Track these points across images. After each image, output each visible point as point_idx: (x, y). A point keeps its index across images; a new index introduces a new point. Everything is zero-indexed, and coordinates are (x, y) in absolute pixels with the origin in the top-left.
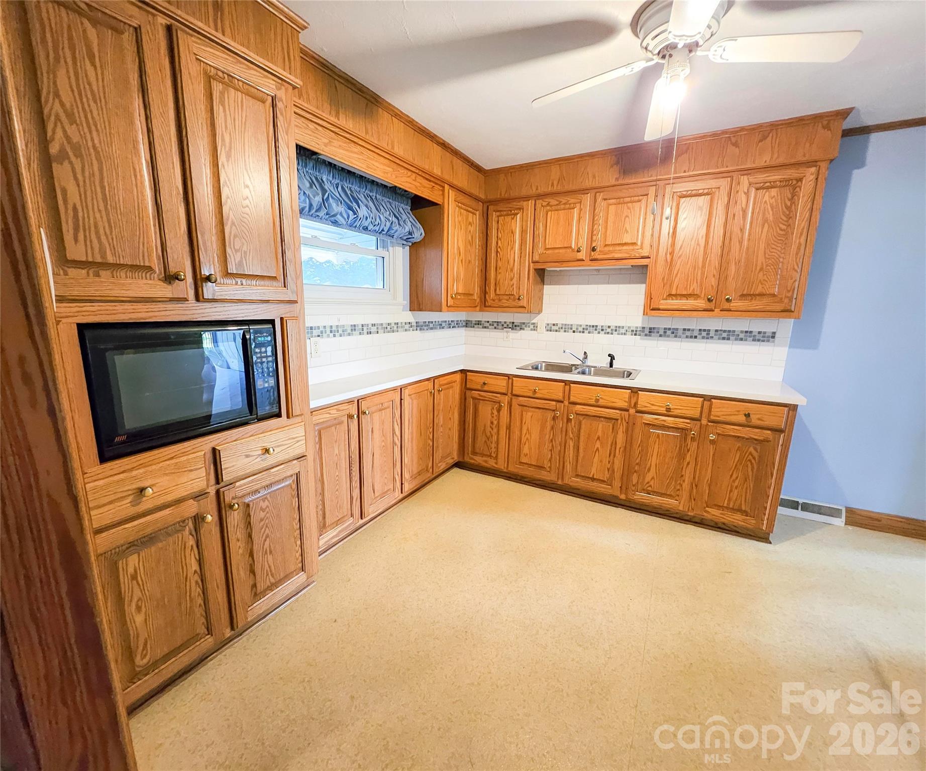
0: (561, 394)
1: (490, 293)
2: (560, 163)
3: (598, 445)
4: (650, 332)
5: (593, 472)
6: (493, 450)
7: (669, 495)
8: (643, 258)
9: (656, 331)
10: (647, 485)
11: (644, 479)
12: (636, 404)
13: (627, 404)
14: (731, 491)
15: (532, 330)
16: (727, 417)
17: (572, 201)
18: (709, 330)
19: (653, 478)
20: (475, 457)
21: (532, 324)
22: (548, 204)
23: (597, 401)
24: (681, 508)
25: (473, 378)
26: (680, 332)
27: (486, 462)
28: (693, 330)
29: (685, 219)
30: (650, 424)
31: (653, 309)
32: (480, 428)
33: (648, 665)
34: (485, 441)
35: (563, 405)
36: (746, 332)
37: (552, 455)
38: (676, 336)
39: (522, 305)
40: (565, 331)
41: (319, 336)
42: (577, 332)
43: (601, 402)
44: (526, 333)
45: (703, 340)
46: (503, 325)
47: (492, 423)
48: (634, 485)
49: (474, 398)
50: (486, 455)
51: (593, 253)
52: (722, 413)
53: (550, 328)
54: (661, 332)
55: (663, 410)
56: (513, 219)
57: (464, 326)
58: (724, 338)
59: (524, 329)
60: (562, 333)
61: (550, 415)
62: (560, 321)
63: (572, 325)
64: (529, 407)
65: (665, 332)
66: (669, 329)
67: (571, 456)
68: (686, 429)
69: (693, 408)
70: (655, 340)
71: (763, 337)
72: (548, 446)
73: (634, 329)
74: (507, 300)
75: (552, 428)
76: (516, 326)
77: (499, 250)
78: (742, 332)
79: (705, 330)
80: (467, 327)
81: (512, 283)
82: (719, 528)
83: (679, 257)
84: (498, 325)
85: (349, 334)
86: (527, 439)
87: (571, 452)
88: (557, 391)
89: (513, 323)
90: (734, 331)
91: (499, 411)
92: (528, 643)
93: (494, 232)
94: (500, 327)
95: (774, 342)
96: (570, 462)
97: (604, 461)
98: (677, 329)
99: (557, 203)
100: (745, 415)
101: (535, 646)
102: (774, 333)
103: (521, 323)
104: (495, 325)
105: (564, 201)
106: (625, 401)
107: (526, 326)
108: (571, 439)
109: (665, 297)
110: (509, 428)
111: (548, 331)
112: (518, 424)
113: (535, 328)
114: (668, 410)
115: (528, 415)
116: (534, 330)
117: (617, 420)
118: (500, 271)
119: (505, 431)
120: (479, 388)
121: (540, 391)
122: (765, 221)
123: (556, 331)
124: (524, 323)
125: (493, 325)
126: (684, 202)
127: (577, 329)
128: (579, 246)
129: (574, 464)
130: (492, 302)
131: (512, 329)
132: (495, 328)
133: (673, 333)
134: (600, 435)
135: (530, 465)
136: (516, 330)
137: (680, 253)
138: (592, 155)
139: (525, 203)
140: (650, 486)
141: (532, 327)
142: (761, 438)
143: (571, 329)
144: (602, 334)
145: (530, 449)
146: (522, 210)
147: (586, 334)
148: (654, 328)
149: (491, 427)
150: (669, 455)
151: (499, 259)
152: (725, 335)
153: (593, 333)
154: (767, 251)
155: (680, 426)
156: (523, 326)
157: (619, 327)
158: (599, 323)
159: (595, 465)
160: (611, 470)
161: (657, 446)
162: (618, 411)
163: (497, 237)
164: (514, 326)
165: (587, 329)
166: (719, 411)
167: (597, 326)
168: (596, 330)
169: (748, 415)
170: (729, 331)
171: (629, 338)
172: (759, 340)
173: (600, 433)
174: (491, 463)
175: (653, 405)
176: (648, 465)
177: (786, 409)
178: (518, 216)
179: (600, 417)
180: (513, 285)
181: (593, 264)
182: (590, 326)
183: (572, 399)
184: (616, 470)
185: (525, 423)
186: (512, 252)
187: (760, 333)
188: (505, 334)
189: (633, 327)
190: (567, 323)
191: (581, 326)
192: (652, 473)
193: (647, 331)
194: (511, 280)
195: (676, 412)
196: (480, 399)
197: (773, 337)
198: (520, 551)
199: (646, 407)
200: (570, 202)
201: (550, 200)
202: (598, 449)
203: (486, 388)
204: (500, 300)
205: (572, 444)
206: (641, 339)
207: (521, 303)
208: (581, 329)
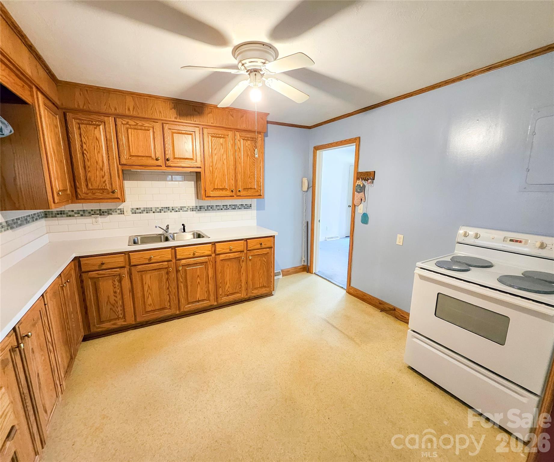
0: (170, 256)
1: (81, 187)
2: (133, 96)
3: (199, 280)
4: (200, 208)
5: (199, 296)
6: (120, 312)
7: (237, 292)
8: (197, 167)
9: (203, 207)
10: (227, 291)
11: (225, 289)
12: (215, 251)
13: (210, 252)
14: (260, 280)
15: (119, 214)
16: (254, 247)
17: (147, 125)
18: (227, 205)
19: (229, 287)
20: (101, 326)
21: (119, 209)
22: (127, 123)
23: (194, 254)
24: (242, 296)
25: (86, 262)
26: (215, 207)
27: (114, 324)
28: (220, 206)
29: (215, 149)
30: (223, 260)
31: (208, 197)
32: (103, 299)
33: (291, 374)
34: (111, 309)
35: (172, 262)
36: (241, 205)
37: (170, 297)
38: (213, 210)
39: (116, 196)
40: (147, 213)
42: (156, 212)
43: (197, 254)
44: (114, 217)
45: (225, 210)
46: (89, 213)
47: (115, 292)
48: (220, 295)
49: (92, 278)
50: (115, 319)
51: (167, 162)
52: (252, 246)
53: (135, 211)
54: (206, 208)
55: (228, 251)
56: (96, 128)
57: (42, 217)
58: (233, 209)
59: (111, 214)
60: (145, 214)
61: (163, 272)
62: (142, 206)
63: (151, 208)
64: (146, 271)
65: (208, 208)
66: (210, 206)
67: (183, 293)
68: (239, 257)
69: (240, 246)
70: (203, 213)
71: (248, 207)
72: (166, 292)
73: (192, 208)
74: (101, 194)
75: (167, 279)
76: (103, 212)
77: (85, 152)
78: (240, 205)
79: (225, 205)
80: (46, 217)
81: (103, 180)
82: (256, 298)
83: (216, 169)
84: (84, 213)
86: (149, 293)
87: (183, 291)
88: (168, 255)
89: (100, 210)
90: (237, 205)
91: (120, 281)
92: (248, 412)
93: (77, 136)
94: (87, 214)
95: (251, 208)
96: (183, 297)
97: (203, 289)
98: (213, 206)
99: (136, 124)
100: (260, 244)
101: (252, 410)
102: (251, 204)
103: (108, 209)
104: (81, 213)
105: (140, 124)
106: (210, 251)
107: (113, 212)
108: (182, 282)
109: (212, 190)
110: (132, 290)
111: (133, 213)
112: (139, 285)
113: (122, 212)
114: (231, 250)
115: (147, 278)
116: (121, 214)
117: (207, 262)
118: (89, 169)
119: (129, 294)
120: (97, 268)
121: (155, 258)
122: (248, 155)
123: (140, 213)
124: (111, 210)
125: (79, 213)
126: (214, 140)
127: (156, 210)
128: (157, 157)
129: (186, 297)
130: (84, 195)
131: (101, 215)
132: (82, 215)
133: (211, 208)
134: (199, 274)
135: (154, 311)
136: (104, 215)
137: (216, 167)
138: (157, 98)
139: (106, 119)
140: (228, 292)
141: (119, 211)
142: (266, 253)
143: (151, 210)
144: (173, 212)
145: (153, 300)
146: (103, 123)
147: (163, 213)
148: (202, 206)
149: (115, 296)
150: (234, 272)
151: (86, 161)
152: (233, 207)
153: (167, 212)
154: (250, 169)
155: (237, 256)
156: (110, 212)
157: (183, 207)
158: (170, 205)
159: (198, 292)
160: (208, 292)
161: (228, 270)
162: (206, 257)
163: (81, 141)
164: (101, 213)
165: (163, 210)
166: (252, 244)
167: (169, 208)
168: (169, 210)
169: (261, 244)
170: (235, 205)
171: (190, 213)
172: (246, 208)
173: (198, 273)
174: (120, 323)
175: (223, 249)
176: (226, 281)
177: (272, 238)
178: (101, 127)
179: (196, 264)
180: (105, 181)
181: (167, 169)
182: (164, 208)
183: (178, 257)
184: (210, 291)
185: (146, 283)
186: (100, 155)
187: (246, 205)
188: (94, 220)
189: (191, 206)
190: (148, 207)
191: (158, 208)
192: (228, 284)
193: (198, 208)
194: (103, 177)
195: (234, 250)
196: (99, 278)
197: (251, 206)
198: (193, 368)
199: (220, 251)
200: (145, 125)
201: (129, 121)
202: (199, 283)
203: (104, 267)
204: (94, 194)
205: (182, 285)
206: (196, 213)
207: (115, 195)
208: (158, 210)
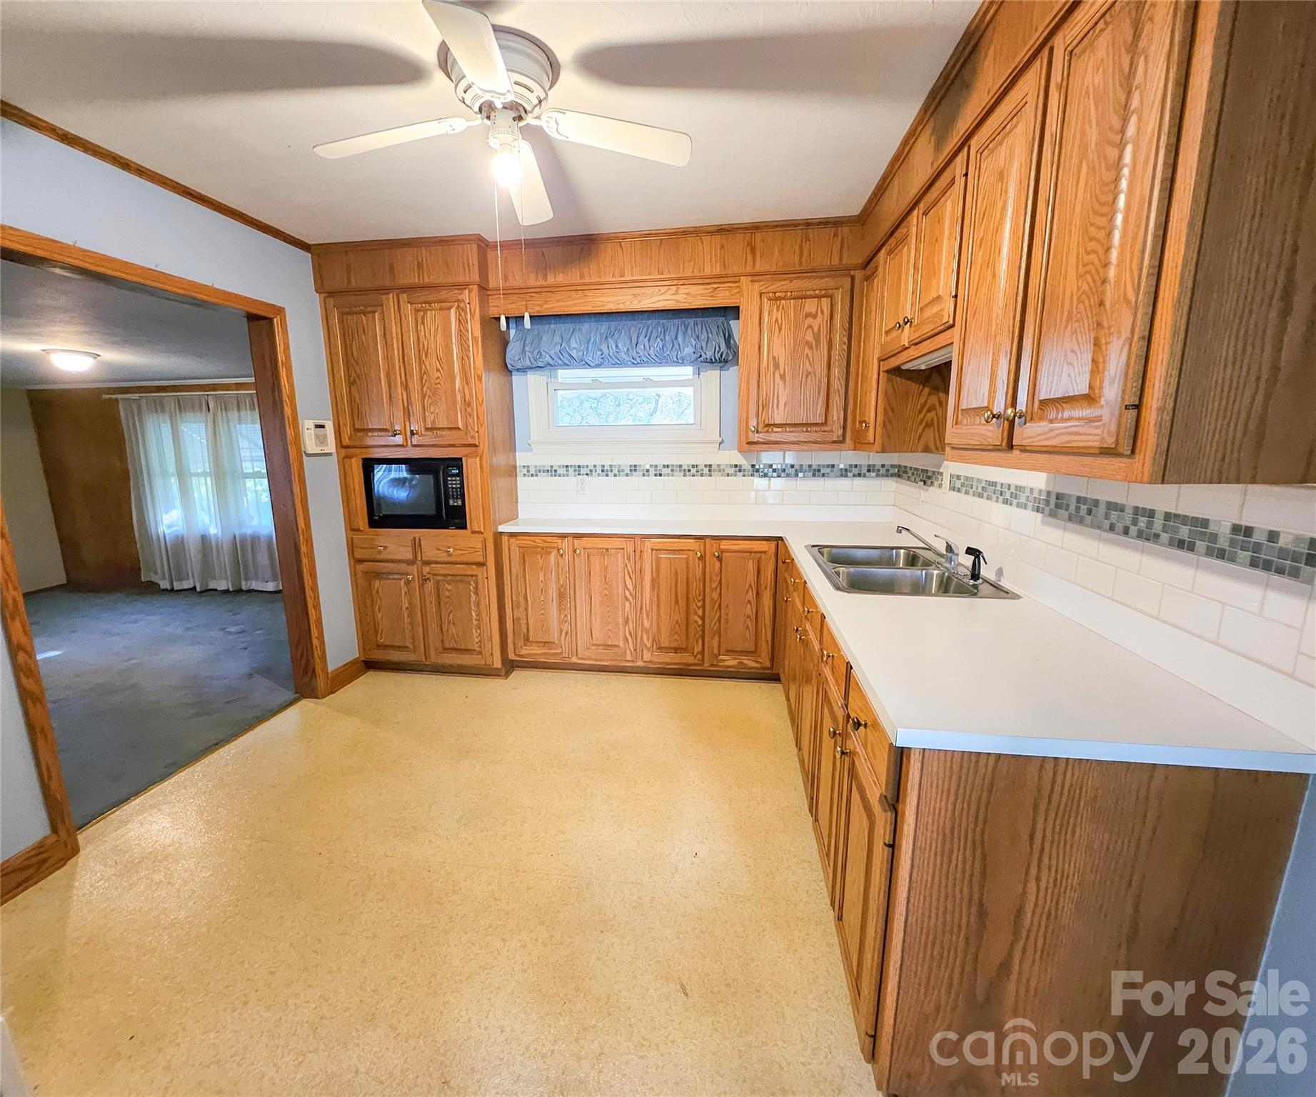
4: (1056, 505)
17: (904, 232)
18: (1153, 513)
40: (966, 492)
41: (587, 474)
42: (976, 494)
53: (954, 483)
58: (1182, 545)
63: (973, 480)
85: (627, 475)
90: (1209, 525)
99: (896, 242)
105: (899, 237)
123: (958, 490)
143: (972, 487)
170: (1196, 523)
181: (916, 352)
201: (892, 241)
